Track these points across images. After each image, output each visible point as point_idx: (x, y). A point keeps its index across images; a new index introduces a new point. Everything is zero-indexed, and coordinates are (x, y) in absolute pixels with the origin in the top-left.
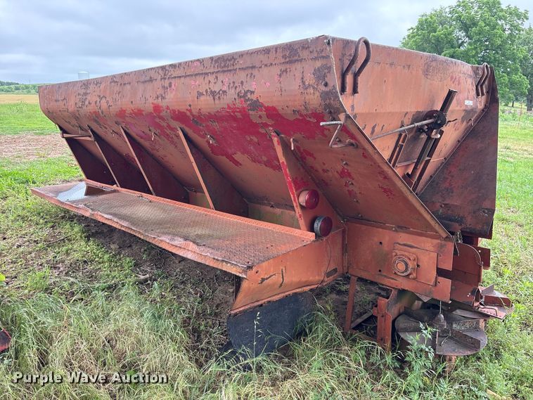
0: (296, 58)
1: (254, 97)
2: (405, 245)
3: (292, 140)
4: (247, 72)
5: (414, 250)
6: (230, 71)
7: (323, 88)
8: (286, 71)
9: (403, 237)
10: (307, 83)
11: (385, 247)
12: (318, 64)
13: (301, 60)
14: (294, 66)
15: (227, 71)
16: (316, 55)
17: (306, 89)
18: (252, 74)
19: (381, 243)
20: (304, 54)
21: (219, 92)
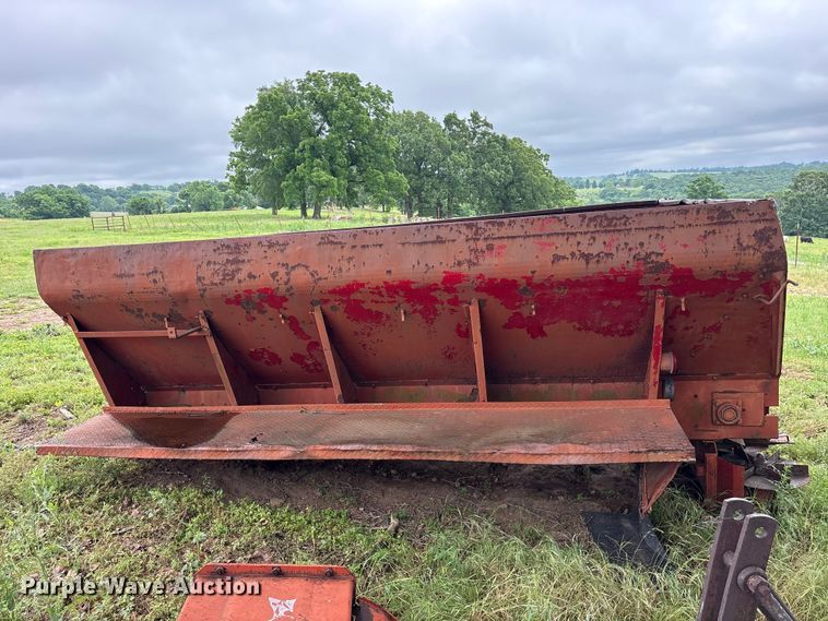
0: (730, 219)
1: (661, 259)
2: (725, 392)
3: (683, 300)
4: (649, 232)
5: (738, 395)
6: (620, 231)
7: (766, 249)
8: (714, 232)
9: (723, 385)
10: (745, 245)
11: (702, 399)
12: (760, 226)
13: (736, 222)
14: (725, 228)
15: (614, 231)
16: (757, 217)
17: (745, 249)
18: (658, 235)
19: (696, 396)
20: (742, 216)
21: (598, 255)
